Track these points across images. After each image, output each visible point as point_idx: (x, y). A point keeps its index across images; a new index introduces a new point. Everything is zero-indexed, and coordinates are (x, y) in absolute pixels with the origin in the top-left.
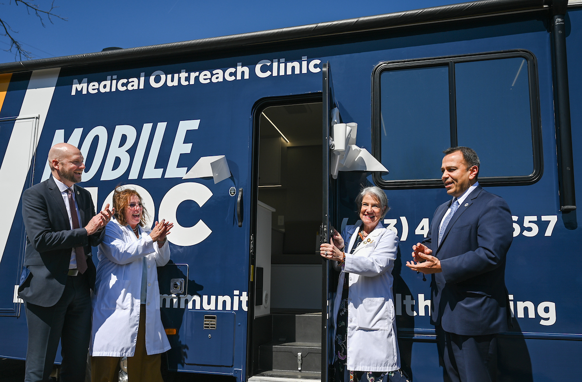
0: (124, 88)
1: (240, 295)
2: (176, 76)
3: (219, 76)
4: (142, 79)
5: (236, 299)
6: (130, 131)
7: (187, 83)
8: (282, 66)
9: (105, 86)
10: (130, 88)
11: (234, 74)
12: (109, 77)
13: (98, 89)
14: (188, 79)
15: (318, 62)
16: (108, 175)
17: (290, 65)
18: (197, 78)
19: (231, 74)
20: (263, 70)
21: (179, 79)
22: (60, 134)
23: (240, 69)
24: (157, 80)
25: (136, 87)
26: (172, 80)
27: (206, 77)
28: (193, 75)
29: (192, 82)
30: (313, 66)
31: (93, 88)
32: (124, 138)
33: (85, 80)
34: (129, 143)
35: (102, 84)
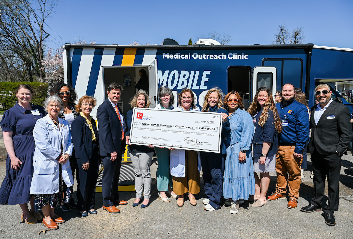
0: (183, 58)
2: (202, 56)
3: (216, 57)
4: (190, 56)
6: (187, 73)
7: (205, 58)
8: (236, 56)
9: (176, 57)
10: (185, 58)
12: (177, 54)
13: (173, 57)
14: (206, 57)
15: (247, 56)
16: (180, 87)
17: (238, 56)
18: (209, 57)
19: (220, 57)
20: (231, 56)
21: (203, 56)
22: (160, 72)
23: (223, 56)
24: (195, 56)
25: (187, 58)
26: (200, 57)
27: (212, 57)
28: (208, 56)
29: (207, 58)
30: (245, 57)
31: (171, 57)
32: (184, 76)
33: (168, 53)
34: (187, 77)
35: (175, 56)
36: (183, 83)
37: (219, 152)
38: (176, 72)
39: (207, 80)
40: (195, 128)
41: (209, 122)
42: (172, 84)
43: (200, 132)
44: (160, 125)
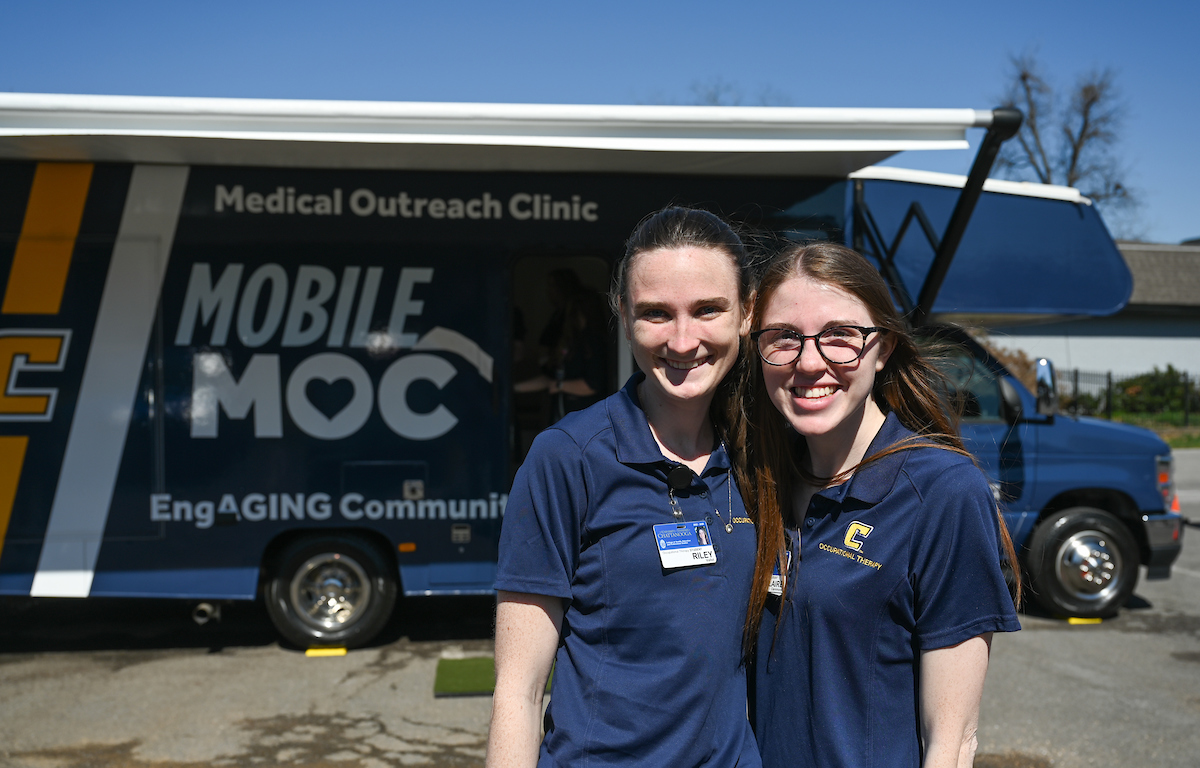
0: (307, 211)
1: (499, 499)
2: (392, 202)
3: (458, 209)
4: (338, 198)
5: (494, 505)
6: (325, 277)
7: (410, 214)
8: (547, 205)
9: (275, 203)
10: (318, 210)
11: (479, 209)
12: (281, 189)
13: (264, 207)
14: (411, 208)
15: (593, 206)
16: (293, 338)
17: (557, 205)
18: (425, 209)
19: (476, 209)
20: (522, 206)
21: (398, 207)
22: (201, 272)
23: (488, 204)
24: (363, 202)
25: (328, 210)
26: (387, 206)
27: (438, 208)
28: (419, 204)
29: (418, 213)
30: (587, 211)
31: (254, 203)
32: (315, 288)
33: (239, 188)
34: (325, 294)
35: (271, 198)
36: (307, 322)
38: (275, 272)
39: (417, 308)
42: (257, 325)
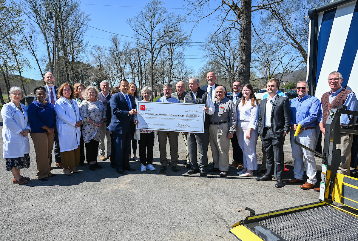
37: (203, 133)
40: (185, 116)
41: (196, 111)
43: (189, 118)
44: (159, 114)
